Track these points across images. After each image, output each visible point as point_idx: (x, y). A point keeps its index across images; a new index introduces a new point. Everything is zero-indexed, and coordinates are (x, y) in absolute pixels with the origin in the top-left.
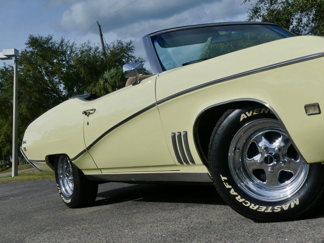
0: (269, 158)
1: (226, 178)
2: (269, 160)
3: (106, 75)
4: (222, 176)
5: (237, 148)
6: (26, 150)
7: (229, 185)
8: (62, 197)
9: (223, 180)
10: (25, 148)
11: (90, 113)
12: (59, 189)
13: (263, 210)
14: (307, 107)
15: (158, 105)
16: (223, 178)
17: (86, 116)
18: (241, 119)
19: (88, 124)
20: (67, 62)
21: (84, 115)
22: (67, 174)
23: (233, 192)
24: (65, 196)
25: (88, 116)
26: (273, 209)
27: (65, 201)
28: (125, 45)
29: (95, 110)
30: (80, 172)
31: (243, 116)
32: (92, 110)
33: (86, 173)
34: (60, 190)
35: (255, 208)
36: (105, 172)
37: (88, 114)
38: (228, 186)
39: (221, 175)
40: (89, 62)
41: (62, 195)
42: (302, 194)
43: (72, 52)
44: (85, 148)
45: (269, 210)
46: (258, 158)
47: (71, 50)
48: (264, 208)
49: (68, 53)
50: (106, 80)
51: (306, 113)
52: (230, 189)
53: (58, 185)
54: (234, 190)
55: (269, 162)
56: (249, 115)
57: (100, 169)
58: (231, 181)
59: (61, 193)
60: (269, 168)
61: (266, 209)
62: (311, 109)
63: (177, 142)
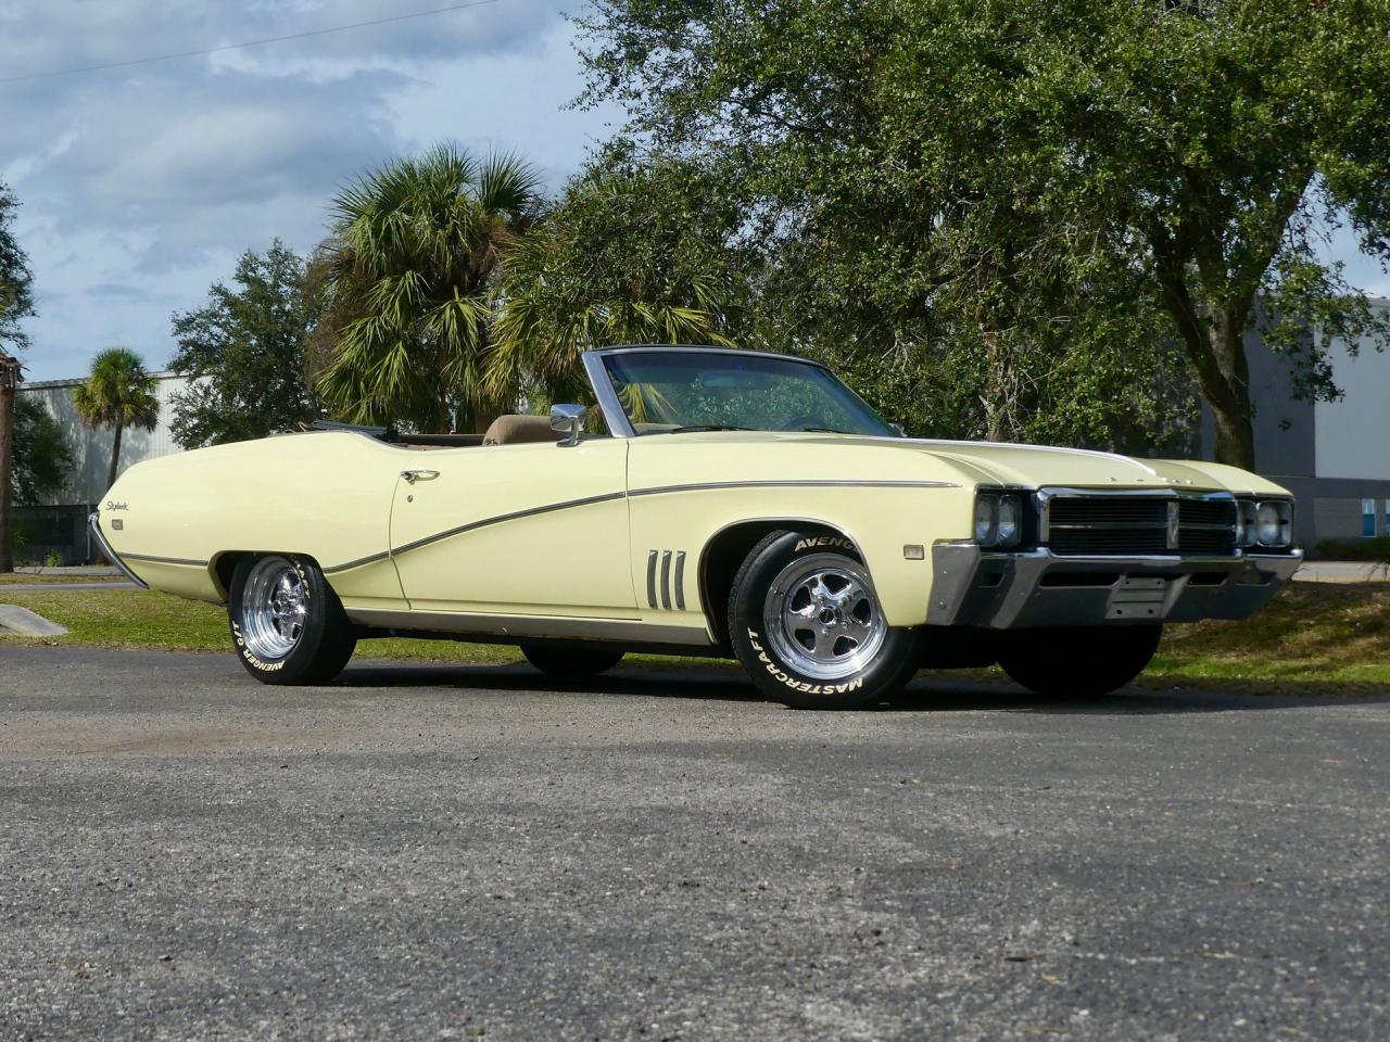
0: (826, 614)
1: (756, 635)
4: (752, 630)
5: (780, 592)
7: (759, 646)
8: (248, 655)
9: (751, 637)
11: (417, 478)
12: (238, 637)
13: (806, 690)
14: (907, 548)
15: (630, 497)
16: (752, 634)
17: (408, 482)
18: (797, 549)
19: (410, 499)
21: (402, 478)
24: (256, 655)
25: (412, 483)
26: (822, 689)
27: (259, 666)
29: (437, 474)
30: (333, 600)
31: (801, 545)
32: (428, 472)
33: (348, 605)
34: (240, 640)
35: (795, 685)
36: (417, 608)
38: (757, 647)
39: (749, 629)
42: (869, 671)
44: (385, 551)
45: (816, 690)
46: (808, 611)
48: (809, 686)
51: (905, 556)
52: (760, 652)
53: (237, 627)
54: (765, 654)
55: (825, 619)
56: (811, 543)
57: (408, 600)
58: (763, 640)
59: (244, 648)
60: (823, 629)
61: (812, 689)
62: (912, 551)
63: (660, 567)
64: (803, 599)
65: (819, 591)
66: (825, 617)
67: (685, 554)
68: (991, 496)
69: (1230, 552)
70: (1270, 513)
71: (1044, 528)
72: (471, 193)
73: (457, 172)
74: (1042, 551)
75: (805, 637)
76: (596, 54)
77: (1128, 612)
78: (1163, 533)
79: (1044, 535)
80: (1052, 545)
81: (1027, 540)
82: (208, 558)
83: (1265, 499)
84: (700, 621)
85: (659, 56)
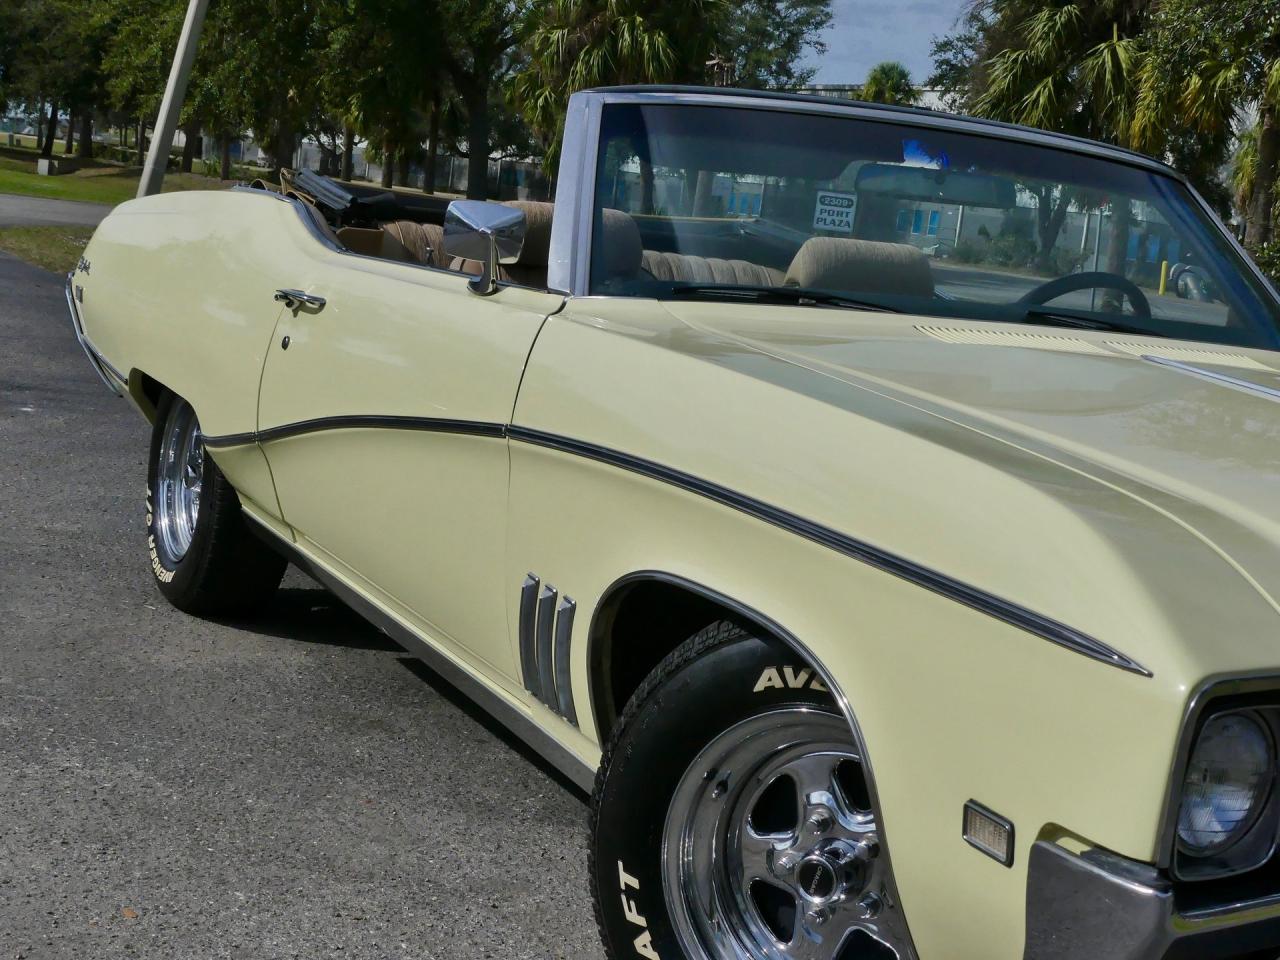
0: (819, 873)
1: (635, 883)
2: (815, 882)
4: (625, 870)
5: (719, 778)
6: (81, 301)
7: (639, 913)
8: (152, 545)
9: (623, 887)
10: (80, 291)
11: (302, 305)
12: (148, 512)
14: (974, 813)
15: (514, 443)
16: (626, 879)
17: (290, 310)
18: (759, 686)
19: (285, 345)
21: (282, 303)
22: (190, 469)
23: (645, 946)
24: (160, 547)
27: (157, 567)
29: (323, 305)
31: (768, 679)
32: (313, 300)
33: (247, 508)
34: (150, 515)
37: (297, 304)
38: (634, 917)
39: (620, 864)
41: (151, 538)
44: (253, 430)
51: (965, 832)
52: (639, 930)
53: (149, 493)
54: (650, 939)
55: (813, 886)
56: (794, 682)
57: (289, 526)
59: (153, 530)
60: (812, 905)
62: (986, 826)
63: (538, 619)
64: (779, 809)
65: (818, 796)
66: (813, 880)
67: (573, 608)
75: (773, 905)
82: (126, 374)
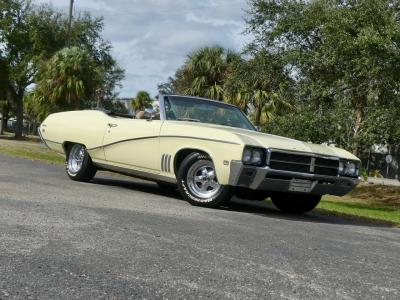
3: (65, 52)
5: (193, 170)
9: (182, 182)
10: (43, 130)
13: (195, 200)
14: (224, 161)
15: (160, 138)
18: (198, 158)
20: (19, 19)
21: (108, 125)
23: (185, 189)
26: (200, 201)
27: (71, 175)
28: (93, 19)
29: (117, 125)
31: (200, 157)
32: (115, 124)
35: (193, 198)
36: (109, 163)
38: (184, 186)
40: (46, 28)
41: (68, 170)
42: (214, 197)
43: (27, 7)
44: (102, 145)
45: (198, 201)
46: (200, 177)
47: (28, 5)
48: (197, 199)
49: (24, 8)
50: (61, 57)
51: (223, 164)
53: (66, 162)
57: (106, 161)
58: (186, 184)
60: (204, 183)
62: (226, 162)
63: (165, 158)
64: (200, 173)
65: (204, 171)
66: (204, 179)
67: (171, 156)
68: (249, 149)
69: (336, 175)
70: (353, 165)
71: (268, 161)
72: (224, 57)
73: (221, 51)
74: (267, 168)
75: (199, 184)
76: (249, 20)
77: (297, 189)
78: (309, 166)
79: (268, 162)
80: (270, 166)
81: (263, 163)
82: (62, 142)
83: (351, 161)
84: (174, 176)
85: (267, 22)
